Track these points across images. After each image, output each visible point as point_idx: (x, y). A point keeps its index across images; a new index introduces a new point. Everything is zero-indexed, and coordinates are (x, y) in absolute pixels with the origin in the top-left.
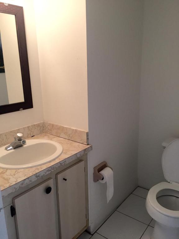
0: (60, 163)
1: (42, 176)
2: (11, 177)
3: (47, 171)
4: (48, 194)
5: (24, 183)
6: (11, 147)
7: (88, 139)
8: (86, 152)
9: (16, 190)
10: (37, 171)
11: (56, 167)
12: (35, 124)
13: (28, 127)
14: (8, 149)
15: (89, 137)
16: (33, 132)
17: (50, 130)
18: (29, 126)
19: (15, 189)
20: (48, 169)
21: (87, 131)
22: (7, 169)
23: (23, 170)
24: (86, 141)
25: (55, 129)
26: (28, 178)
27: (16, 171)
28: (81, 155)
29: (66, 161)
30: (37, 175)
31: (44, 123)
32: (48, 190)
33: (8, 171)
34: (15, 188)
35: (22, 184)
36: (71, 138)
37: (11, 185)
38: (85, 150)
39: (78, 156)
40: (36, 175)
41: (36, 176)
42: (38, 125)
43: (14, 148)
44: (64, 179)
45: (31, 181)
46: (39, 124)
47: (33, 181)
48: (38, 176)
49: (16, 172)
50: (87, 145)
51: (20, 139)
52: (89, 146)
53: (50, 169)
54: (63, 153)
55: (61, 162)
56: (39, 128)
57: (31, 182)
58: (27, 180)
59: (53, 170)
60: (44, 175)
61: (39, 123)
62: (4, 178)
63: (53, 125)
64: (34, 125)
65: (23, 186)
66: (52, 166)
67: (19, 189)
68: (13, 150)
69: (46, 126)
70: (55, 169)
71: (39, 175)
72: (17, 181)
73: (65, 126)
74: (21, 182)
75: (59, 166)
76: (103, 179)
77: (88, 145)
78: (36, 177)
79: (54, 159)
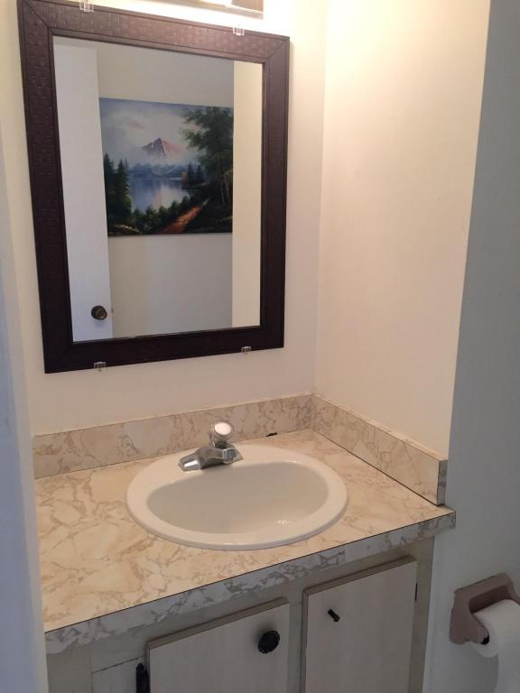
0: (322, 557)
1: (248, 589)
2: (155, 568)
3: (272, 576)
4: (266, 652)
5: (185, 602)
6: (195, 462)
7: (442, 484)
8: (428, 534)
9: (156, 619)
10: (237, 571)
11: (304, 569)
12: (283, 397)
13: (261, 405)
14: (186, 465)
15: (448, 479)
16: (274, 422)
17: (327, 424)
18: (264, 403)
19: (154, 617)
20: (275, 571)
21: (443, 455)
22: (157, 535)
23: (198, 551)
24: (435, 491)
25: (342, 424)
26: (201, 589)
27: (179, 550)
28: (408, 542)
29: (343, 553)
30: (235, 585)
31: (311, 399)
32: (268, 641)
33: (158, 544)
34: (153, 613)
35: (179, 604)
36: (387, 467)
37: (144, 601)
38: (425, 524)
39: (396, 541)
40: (231, 584)
41: (229, 586)
42: (293, 403)
43: (205, 467)
44: (331, 613)
45: (209, 600)
46: (295, 398)
47: (218, 600)
48: (238, 588)
49: (176, 553)
50: (438, 506)
51: (222, 443)
52: (442, 512)
53: (282, 571)
54: (342, 520)
55: (324, 554)
56: (295, 411)
57: (210, 603)
58: (198, 593)
59: (291, 577)
60: (257, 587)
61: (295, 395)
62: (135, 567)
63: (336, 410)
64: (281, 401)
65: (182, 610)
66: (291, 564)
67: (166, 618)
68: (199, 472)
69: (318, 411)
70: (301, 575)
71: (241, 585)
72: (164, 591)
73: (374, 423)
74: (177, 599)
75: (317, 567)
76: (486, 641)
77: (441, 505)
78: (228, 589)
79: (305, 538)
